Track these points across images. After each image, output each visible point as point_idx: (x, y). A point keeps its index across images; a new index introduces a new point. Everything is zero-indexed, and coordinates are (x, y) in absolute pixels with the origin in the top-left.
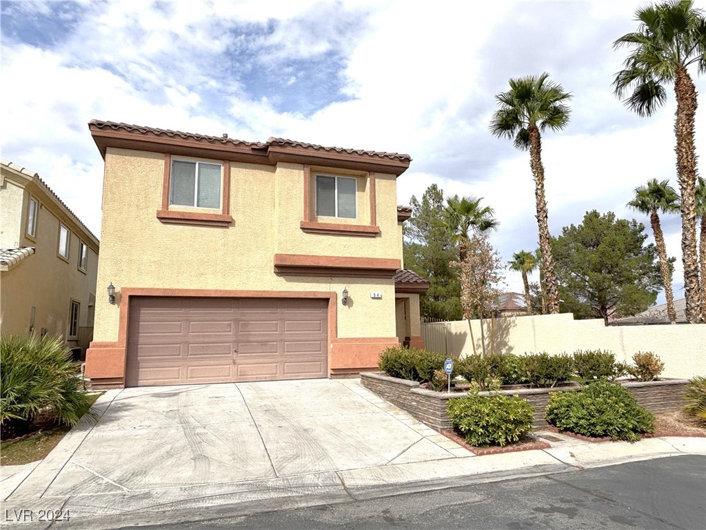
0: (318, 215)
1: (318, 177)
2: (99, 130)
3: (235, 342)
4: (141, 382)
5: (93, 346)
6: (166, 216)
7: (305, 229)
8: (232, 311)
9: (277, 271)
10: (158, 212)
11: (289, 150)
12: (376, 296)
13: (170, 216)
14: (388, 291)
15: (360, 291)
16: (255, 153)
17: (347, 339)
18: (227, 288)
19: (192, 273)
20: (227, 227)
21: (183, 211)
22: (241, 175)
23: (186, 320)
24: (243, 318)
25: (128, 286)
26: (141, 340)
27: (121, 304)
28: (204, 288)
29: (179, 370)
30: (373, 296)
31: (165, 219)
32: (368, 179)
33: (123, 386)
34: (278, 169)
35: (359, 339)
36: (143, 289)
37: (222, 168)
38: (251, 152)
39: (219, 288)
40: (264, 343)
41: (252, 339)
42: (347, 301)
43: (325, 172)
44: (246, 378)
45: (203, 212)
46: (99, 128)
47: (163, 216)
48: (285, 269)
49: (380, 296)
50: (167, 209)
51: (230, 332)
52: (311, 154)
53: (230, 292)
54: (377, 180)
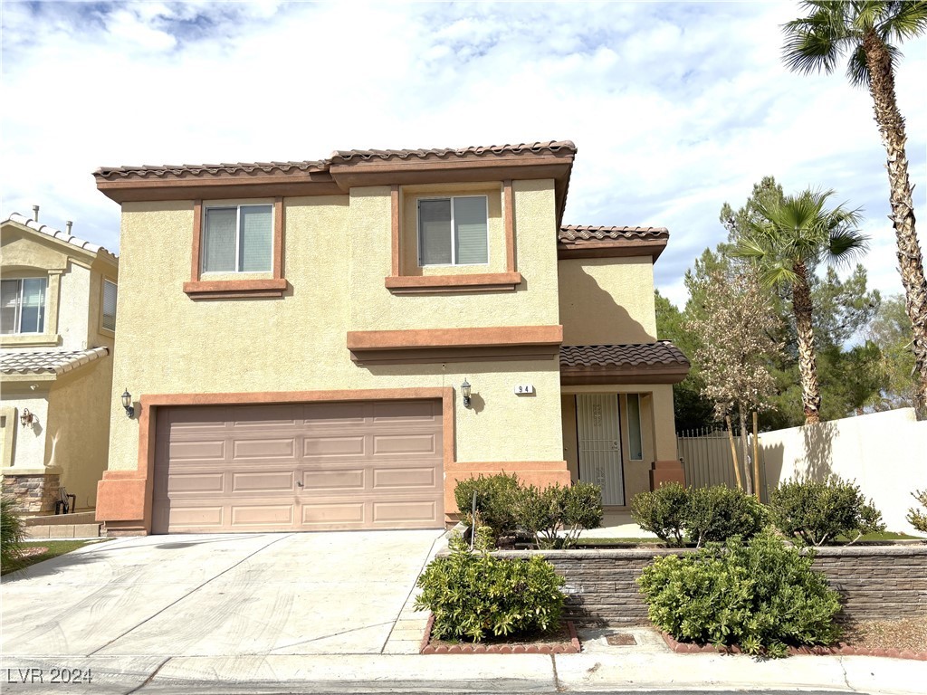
0: (422, 264)
1: (421, 202)
2: (105, 181)
3: (298, 470)
4: (171, 528)
5: (107, 477)
6: (195, 290)
7: (396, 290)
8: (295, 423)
9: (355, 358)
10: (186, 285)
11: (362, 167)
12: (524, 391)
13: (200, 289)
14: (548, 382)
15: (495, 384)
16: (318, 179)
17: (473, 464)
18: (282, 389)
19: (234, 370)
20: (281, 297)
21: (218, 279)
22: (299, 215)
23: (230, 439)
24: (310, 433)
25: (149, 393)
26: (172, 469)
27: (141, 418)
28: (250, 391)
29: (220, 511)
30: (518, 391)
31: (196, 295)
32: (503, 194)
33: (145, 532)
34: (352, 199)
35: (494, 463)
36: (168, 396)
37: (274, 209)
38: (309, 179)
39: (270, 390)
40: (341, 471)
41: (323, 465)
42: (473, 402)
43: (432, 193)
44: (315, 527)
45: (247, 278)
46: (105, 178)
47: (191, 289)
48: (370, 355)
49: (530, 391)
50: (199, 279)
51: (291, 455)
52: (396, 168)
53: (285, 394)
54: (518, 194)
